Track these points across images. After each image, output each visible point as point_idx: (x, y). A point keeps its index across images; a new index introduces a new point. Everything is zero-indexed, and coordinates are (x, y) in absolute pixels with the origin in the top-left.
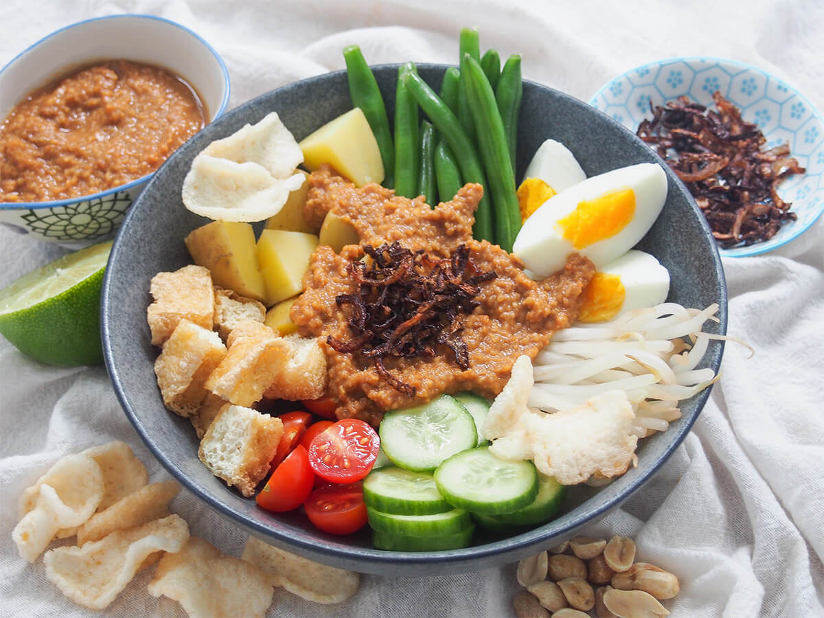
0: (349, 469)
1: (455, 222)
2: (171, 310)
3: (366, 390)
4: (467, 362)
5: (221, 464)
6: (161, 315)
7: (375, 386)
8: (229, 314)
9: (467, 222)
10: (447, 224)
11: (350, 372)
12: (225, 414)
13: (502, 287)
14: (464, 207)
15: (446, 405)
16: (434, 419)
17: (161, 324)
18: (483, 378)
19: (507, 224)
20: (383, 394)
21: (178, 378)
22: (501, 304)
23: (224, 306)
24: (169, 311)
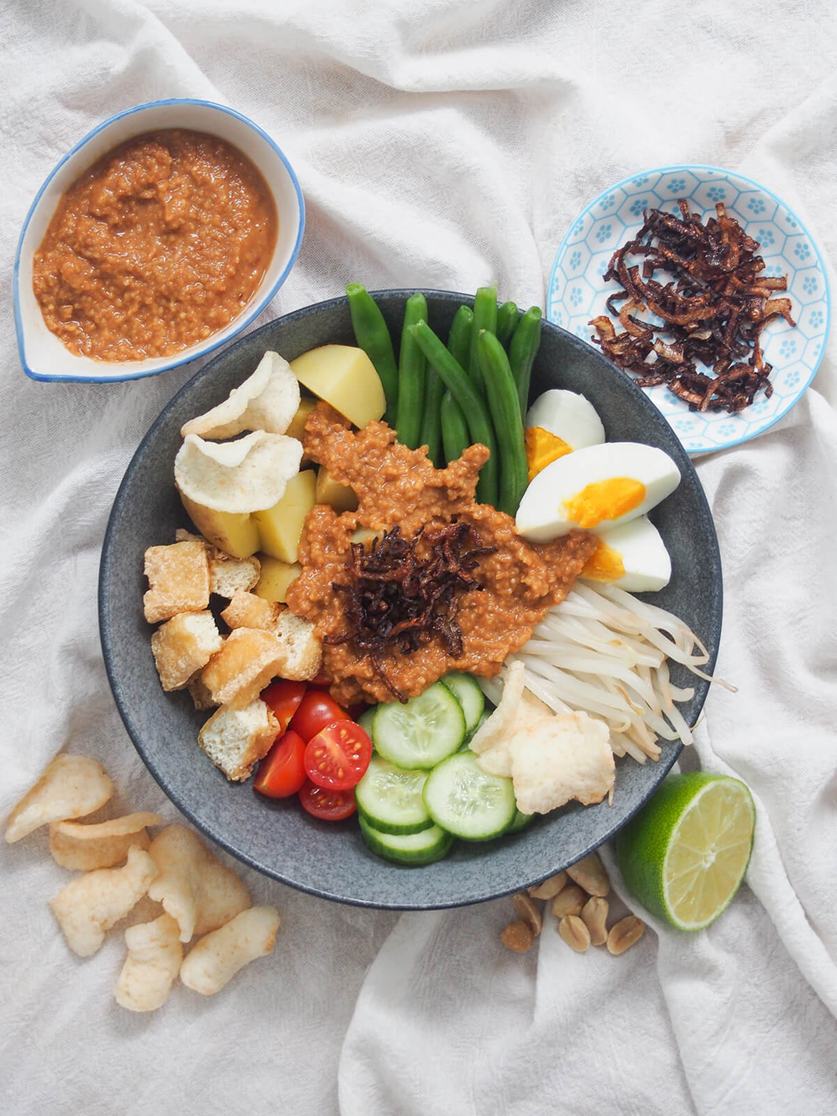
0: (343, 779)
1: (459, 489)
2: (168, 604)
3: (360, 683)
4: (461, 648)
5: (220, 756)
6: (158, 608)
7: (370, 680)
8: (224, 582)
9: (469, 487)
10: (450, 492)
11: (346, 664)
12: (224, 713)
13: (502, 564)
14: (469, 472)
15: (437, 695)
16: (425, 711)
17: (158, 616)
18: (474, 668)
19: (512, 480)
20: (376, 690)
21: (176, 674)
22: (499, 581)
23: (219, 576)
24: (165, 604)
